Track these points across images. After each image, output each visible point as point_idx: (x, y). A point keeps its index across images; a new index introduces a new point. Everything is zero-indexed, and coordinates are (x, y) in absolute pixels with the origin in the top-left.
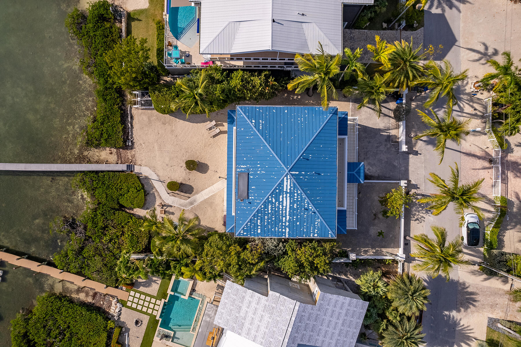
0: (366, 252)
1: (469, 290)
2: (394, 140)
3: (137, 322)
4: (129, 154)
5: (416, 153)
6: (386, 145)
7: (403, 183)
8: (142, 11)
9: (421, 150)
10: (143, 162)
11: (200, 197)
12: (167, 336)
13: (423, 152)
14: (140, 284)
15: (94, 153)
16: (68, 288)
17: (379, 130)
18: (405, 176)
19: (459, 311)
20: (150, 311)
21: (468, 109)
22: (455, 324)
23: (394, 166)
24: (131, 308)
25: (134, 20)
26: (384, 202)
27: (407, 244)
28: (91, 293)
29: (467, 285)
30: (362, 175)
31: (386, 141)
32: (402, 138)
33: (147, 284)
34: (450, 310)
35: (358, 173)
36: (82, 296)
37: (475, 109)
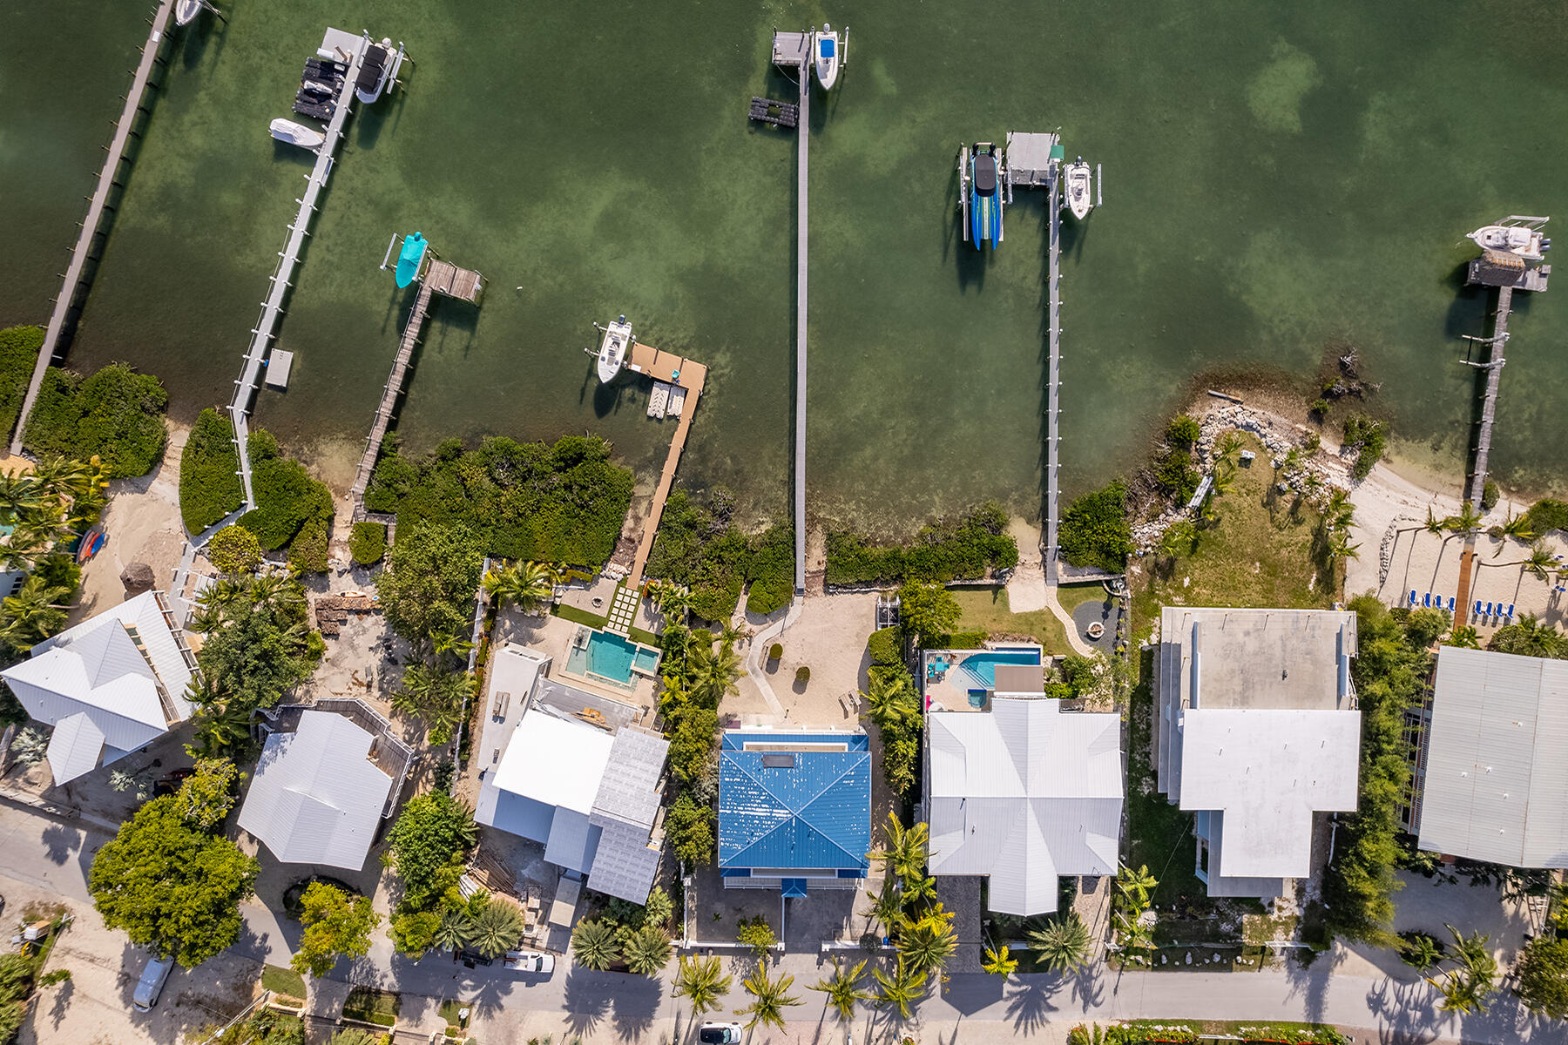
0: (692, 898)
1: (642, 1032)
2: (837, 935)
3: (598, 601)
4: (819, 588)
5: (820, 963)
6: (830, 923)
7: (781, 946)
8: (1006, 604)
9: (823, 969)
10: (807, 608)
11: (762, 682)
12: (580, 640)
13: (821, 971)
14: (648, 606)
15: (819, 540)
16: (640, 503)
17: (850, 915)
18: (791, 949)
19: (614, 1019)
20: (613, 618)
21: (878, 1030)
22: (598, 1014)
23: (803, 935)
24: (617, 592)
25: (995, 593)
26: (758, 921)
27: (702, 951)
28: (633, 536)
29: (648, 1029)
30: (792, 895)
31: (836, 924)
32: (839, 945)
33: (650, 616)
34: (615, 1007)
35: (794, 891)
36: (629, 523)
37: (877, 1040)
